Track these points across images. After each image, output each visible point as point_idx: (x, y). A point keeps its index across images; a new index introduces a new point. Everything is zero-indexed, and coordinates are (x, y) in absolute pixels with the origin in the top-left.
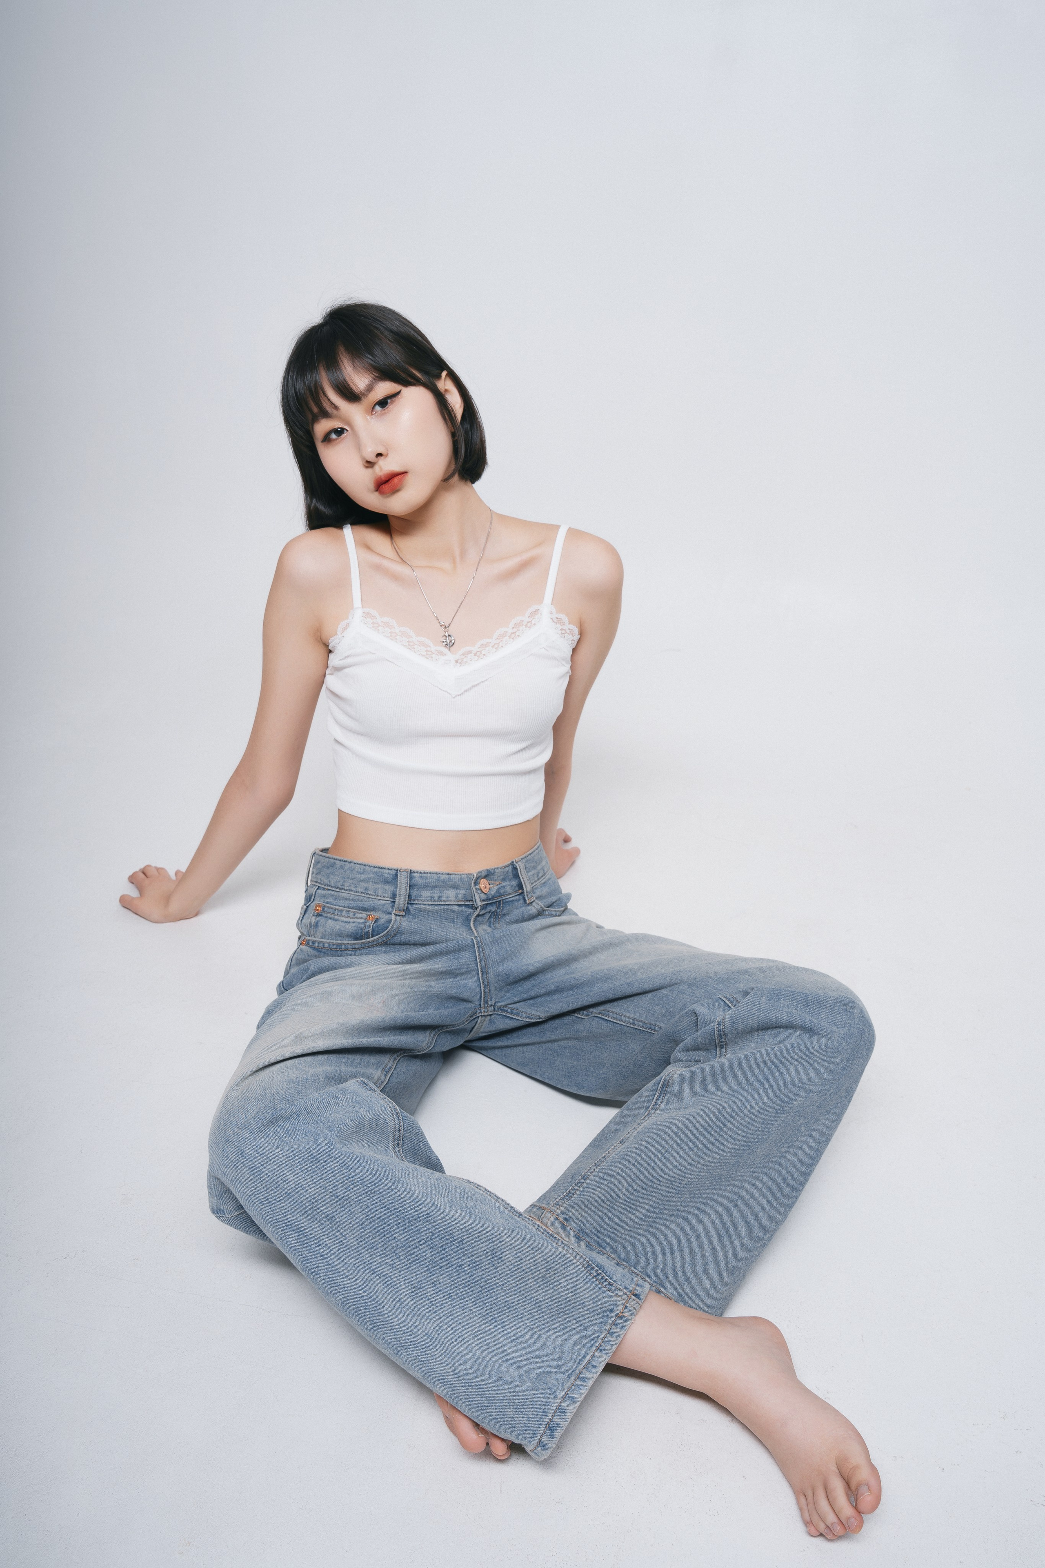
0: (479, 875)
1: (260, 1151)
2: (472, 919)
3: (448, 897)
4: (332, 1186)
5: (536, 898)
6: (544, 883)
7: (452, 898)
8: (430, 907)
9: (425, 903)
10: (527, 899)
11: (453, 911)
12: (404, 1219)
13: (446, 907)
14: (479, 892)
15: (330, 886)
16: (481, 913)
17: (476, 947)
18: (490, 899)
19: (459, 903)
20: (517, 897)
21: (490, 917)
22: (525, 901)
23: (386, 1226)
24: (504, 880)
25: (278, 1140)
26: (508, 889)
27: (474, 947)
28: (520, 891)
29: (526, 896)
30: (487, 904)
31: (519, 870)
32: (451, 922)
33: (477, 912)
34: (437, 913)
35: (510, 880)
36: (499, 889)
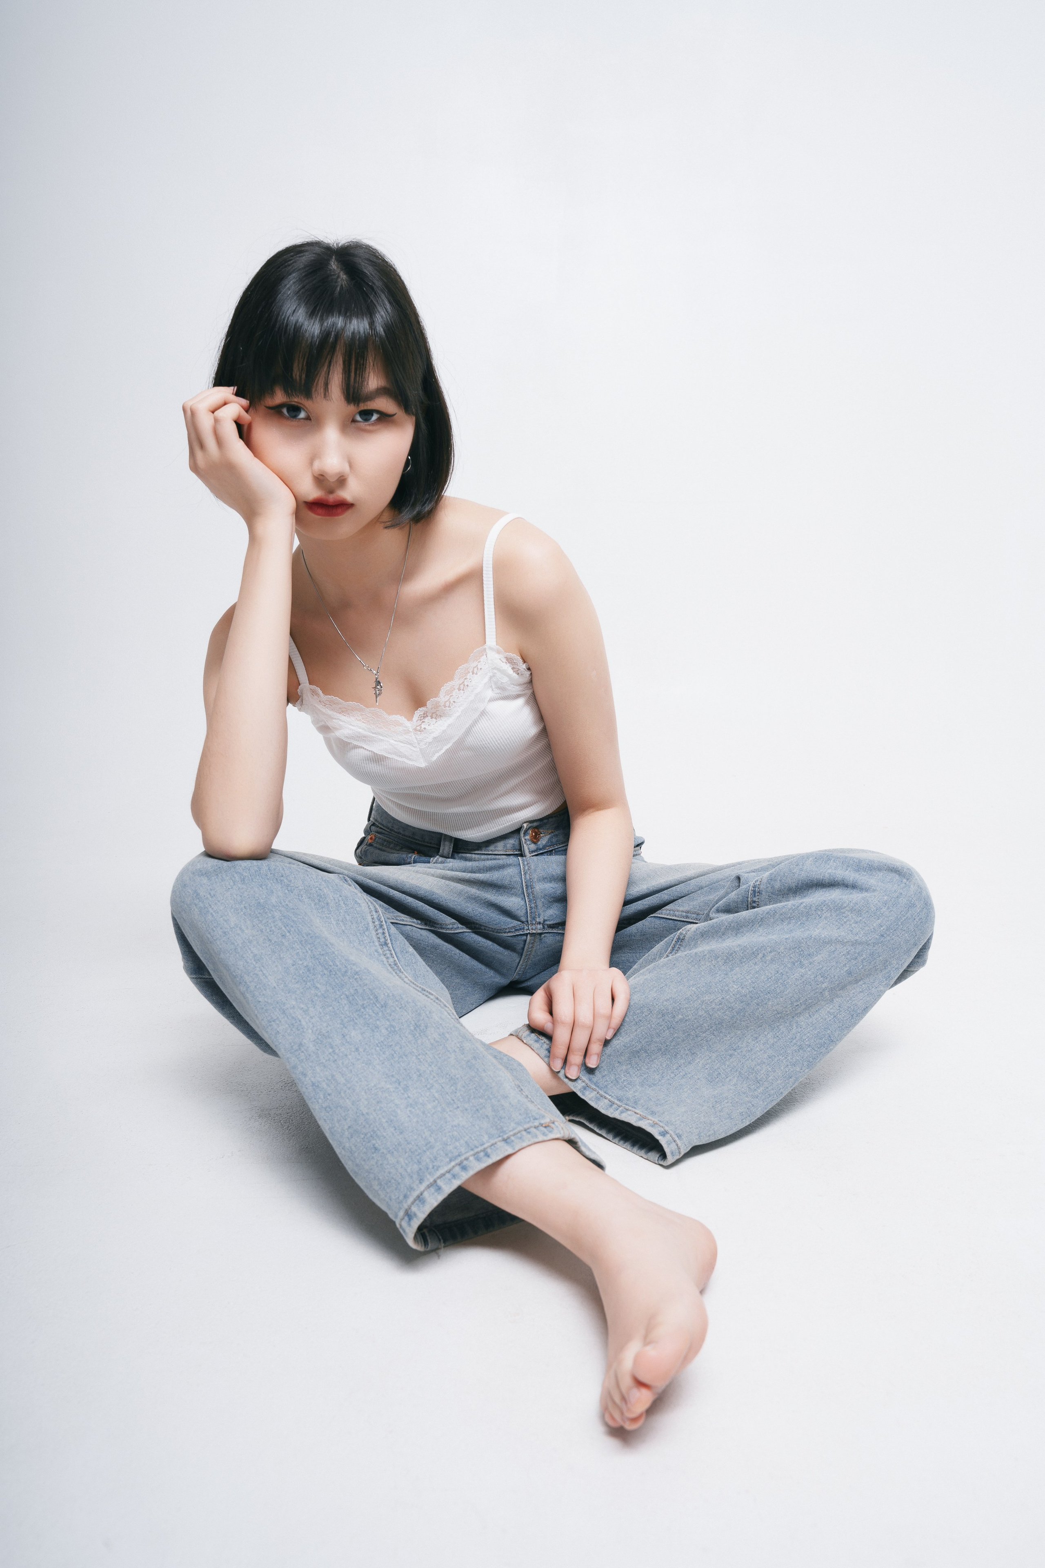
1: (212, 893)
4: (268, 930)
12: (331, 971)
14: (528, 842)
18: (541, 849)
19: (508, 853)
23: (310, 975)
25: (232, 883)
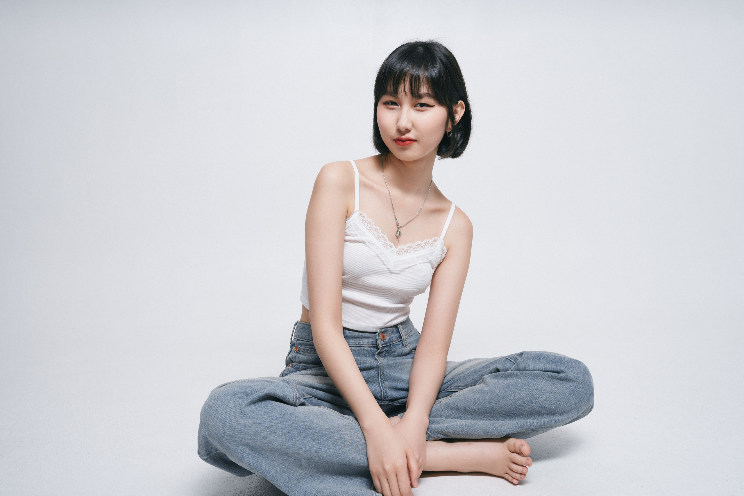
0: (380, 331)
2: (376, 354)
3: (363, 343)
5: (408, 344)
6: (411, 336)
7: (366, 343)
8: (354, 348)
9: (352, 346)
10: (404, 344)
11: (366, 350)
13: (362, 348)
14: (380, 340)
15: (302, 339)
16: (381, 351)
17: (379, 369)
18: (386, 344)
19: (370, 346)
20: (399, 343)
21: (386, 353)
22: (403, 344)
24: (392, 333)
26: (394, 339)
27: (378, 369)
28: (400, 340)
29: (403, 342)
30: (384, 347)
31: (399, 328)
32: (365, 356)
33: (379, 351)
34: (358, 351)
35: (395, 334)
36: (389, 339)
